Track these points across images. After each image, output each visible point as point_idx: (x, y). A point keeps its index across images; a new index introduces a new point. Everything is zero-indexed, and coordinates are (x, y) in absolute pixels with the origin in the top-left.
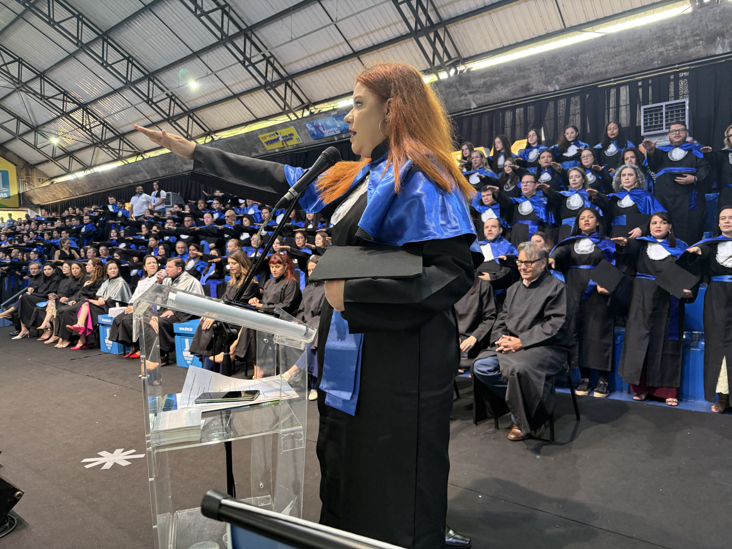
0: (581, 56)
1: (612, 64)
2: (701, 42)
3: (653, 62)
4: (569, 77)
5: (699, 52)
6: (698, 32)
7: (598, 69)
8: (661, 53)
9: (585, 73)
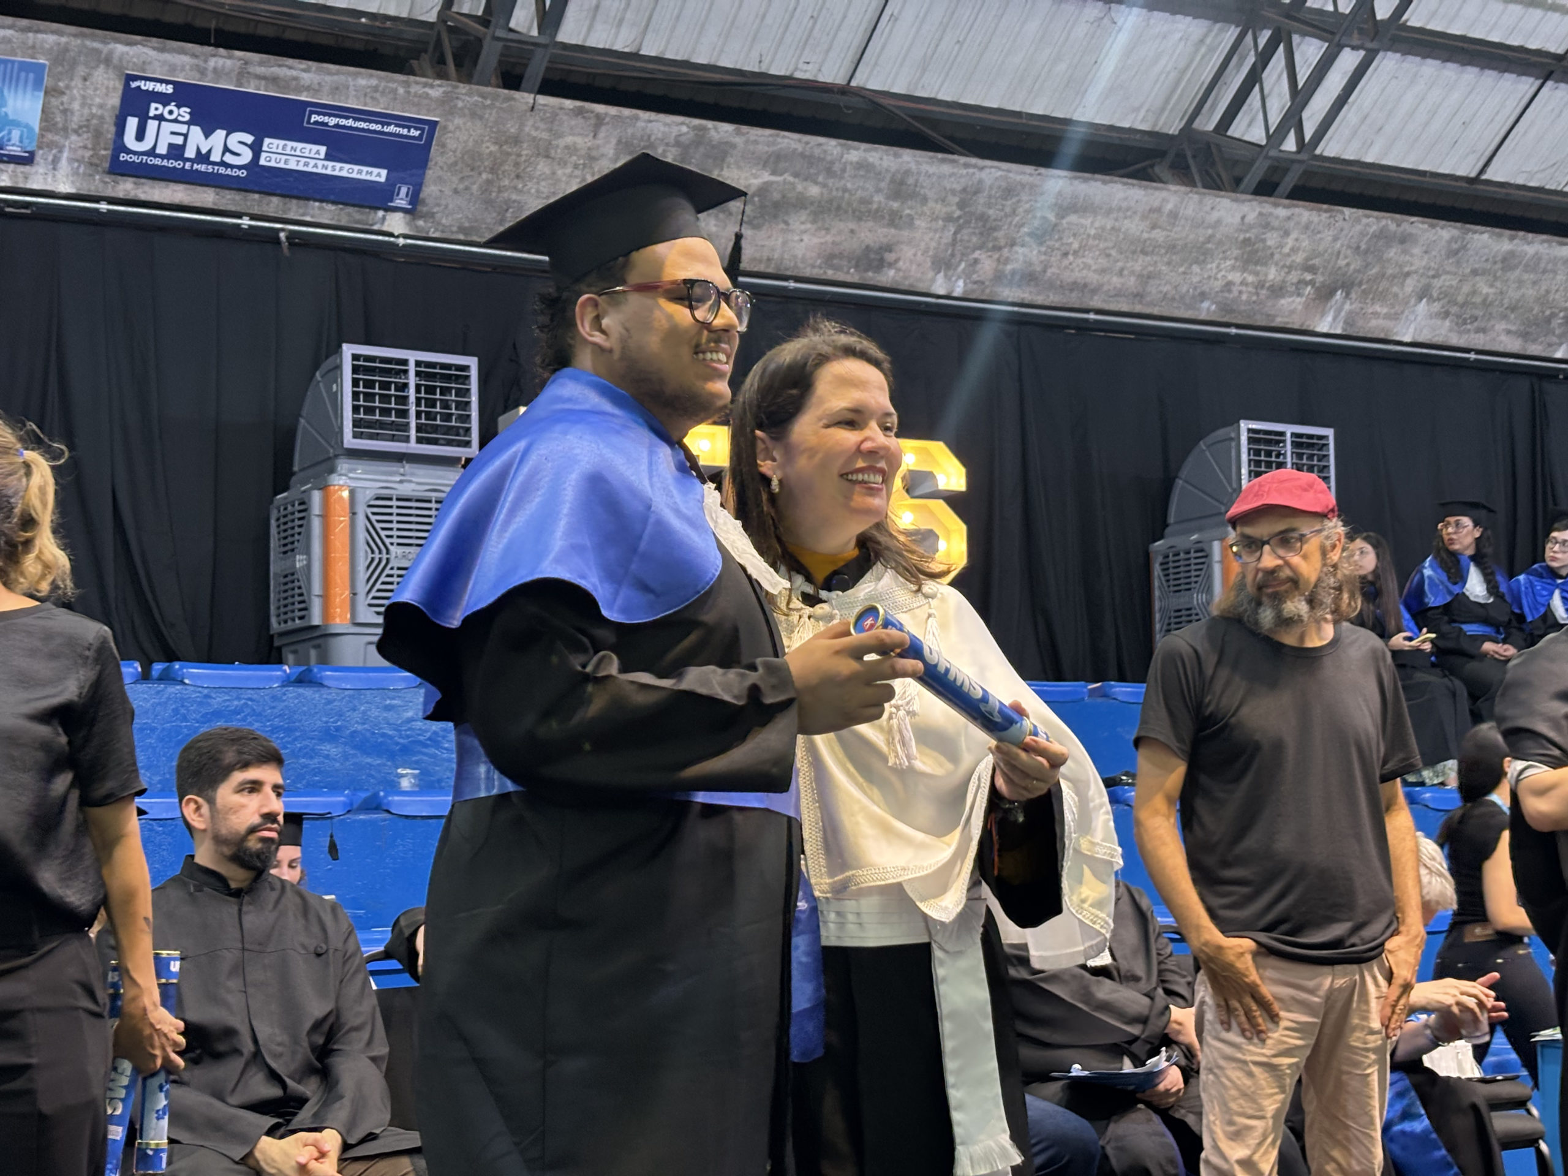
0: (1073, 218)
1: (1120, 273)
2: (1309, 288)
3: (1202, 301)
4: (1009, 267)
5: (1293, 312)
6: (1316, 262)
7: (1085, 271)
8: (1229, 285)
9: (1049, 274)
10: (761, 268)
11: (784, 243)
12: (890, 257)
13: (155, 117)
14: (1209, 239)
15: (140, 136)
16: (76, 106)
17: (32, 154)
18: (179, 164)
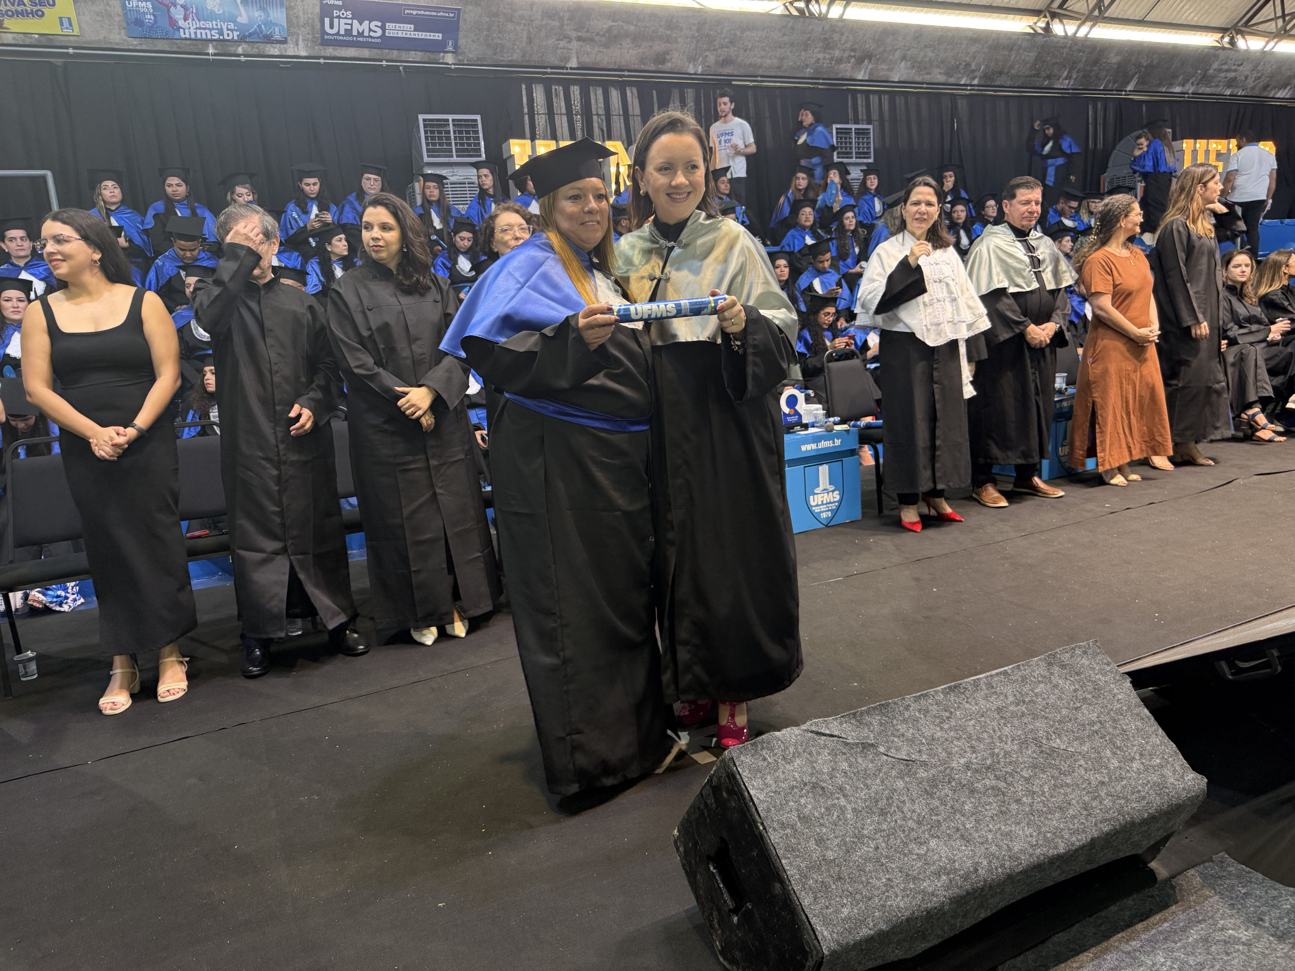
0: (748, 33)
1: (770, 58)
2: (853, 59)
4: (721, 58)
5: (846, 70)
6: (856, 46)
8: (818, 59)
9: (739, 59)
10: (612, 67)
11: (621, 54)
12: (668, 57)
13: (337, 17)
14: (808, 40)
15: (332, 27)
16: (301, 14)
17: (286, 38)
18: (350, 39)
